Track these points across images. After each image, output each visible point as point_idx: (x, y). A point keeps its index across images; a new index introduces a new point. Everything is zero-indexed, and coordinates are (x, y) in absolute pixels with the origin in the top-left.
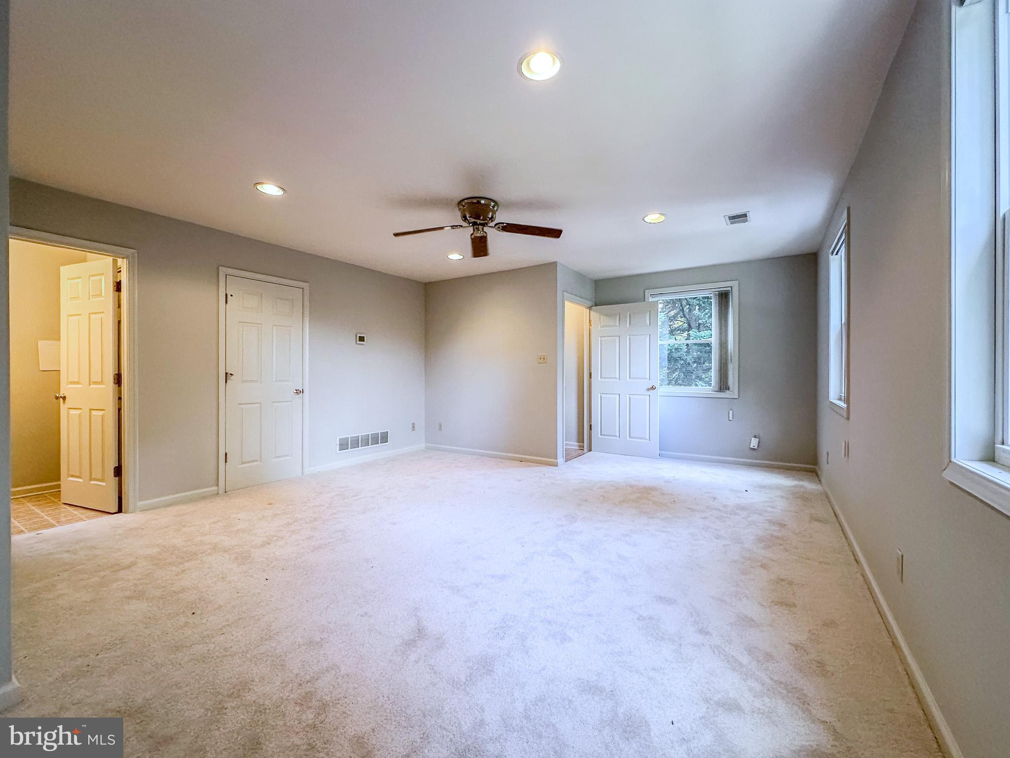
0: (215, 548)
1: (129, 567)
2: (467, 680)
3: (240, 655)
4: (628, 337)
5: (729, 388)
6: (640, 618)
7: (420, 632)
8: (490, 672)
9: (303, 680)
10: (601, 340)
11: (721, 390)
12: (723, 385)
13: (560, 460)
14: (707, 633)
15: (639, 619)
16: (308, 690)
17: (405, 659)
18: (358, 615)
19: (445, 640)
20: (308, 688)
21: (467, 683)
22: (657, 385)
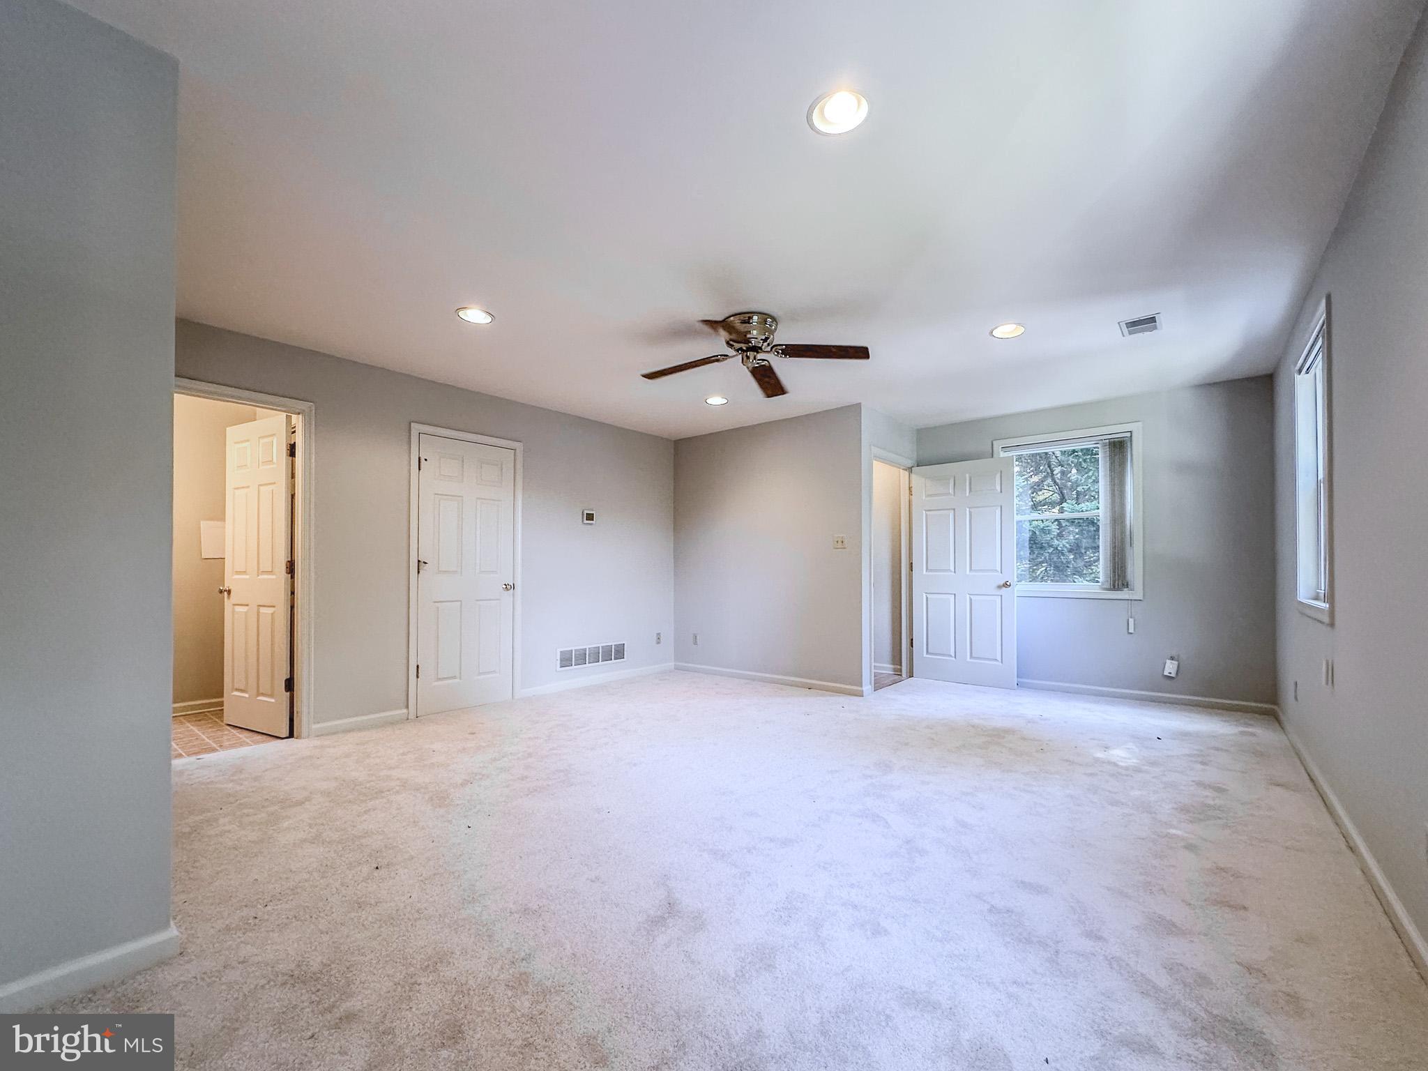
0: (404, 784)
1: (301, 803)
2: (737, 976)
3: (437, 920)
4: (968, 509)
5: (1127, 585)
6: (993, 909)
7: (671, 907)
8: (770, 967)
9: (517, 957)
10: (926, 515)
11: (1114, 587)
12: (1119, 580)
13: (867, 687)
14: (1099, 938)
15: (990, 911)
16: (522, 970)
17: (651, 941)
18: (588, 879)
19: (705, 920)
20: (523, 967)
21: (737, 979)
22: (1013, 580)
